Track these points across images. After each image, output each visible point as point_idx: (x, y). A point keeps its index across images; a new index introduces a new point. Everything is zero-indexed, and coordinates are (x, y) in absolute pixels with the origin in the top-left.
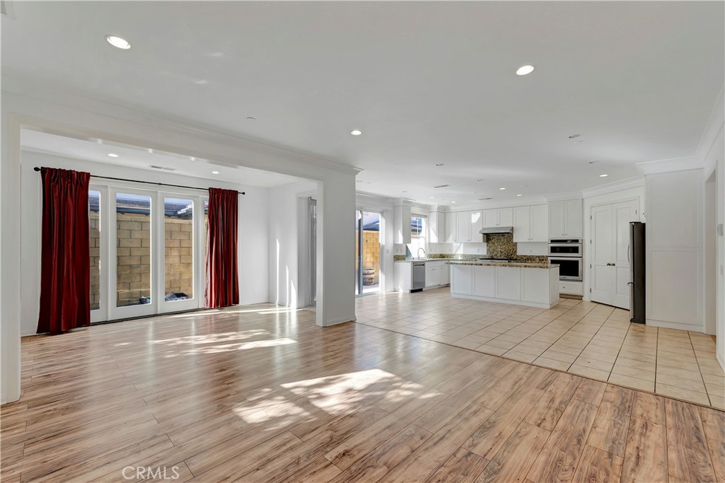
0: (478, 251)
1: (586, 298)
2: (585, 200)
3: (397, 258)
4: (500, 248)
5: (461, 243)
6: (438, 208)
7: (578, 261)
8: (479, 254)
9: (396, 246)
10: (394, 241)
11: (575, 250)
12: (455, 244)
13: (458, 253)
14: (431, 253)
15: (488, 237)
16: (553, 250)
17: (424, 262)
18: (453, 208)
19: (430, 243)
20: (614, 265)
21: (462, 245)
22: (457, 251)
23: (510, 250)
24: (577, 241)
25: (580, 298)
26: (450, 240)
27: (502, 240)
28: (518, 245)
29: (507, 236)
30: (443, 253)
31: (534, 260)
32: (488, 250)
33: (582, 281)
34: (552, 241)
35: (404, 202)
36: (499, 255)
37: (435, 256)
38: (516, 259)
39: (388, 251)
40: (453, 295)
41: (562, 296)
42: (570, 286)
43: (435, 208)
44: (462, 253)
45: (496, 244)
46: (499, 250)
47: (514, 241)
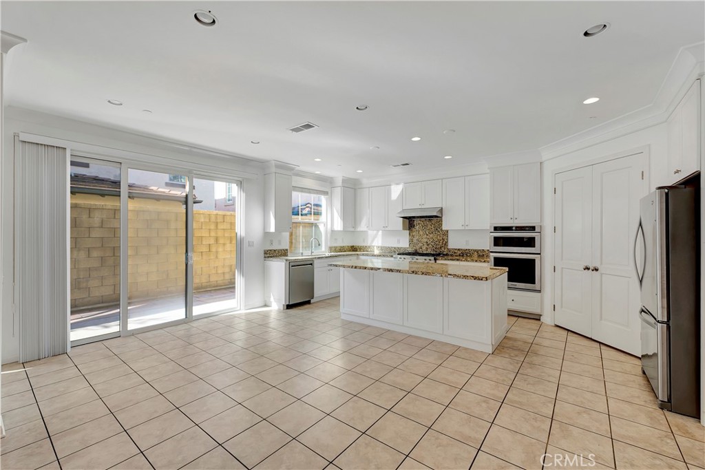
0: (399, 242)
1: (547, 319)
2: (546, 165)
3: (270, 254)
4: (424, 239)
5: (378, 231)
6: (344, 181)
7: (534, 260)
8: (400, 246)
9: (266, 234)
10: (264, 229)
11: (530, 242)
12: (370, 232)
13: (373, 245)
14: (336, 245)
15: (410, 222)
16: (498, 242)
17: (312, 260)
18: (365, 182)
19: (333, 231)
20: (597, 270)
21: (380, 232)
22: (372, 241)
23: (439, 241)
24: (533, 228)
25: (537, 318)
26: (362, 227)
27: (429, 226)
28: (450, 234)
29: (434, 219)
30: (356, 244)
31: (471, 256)
32: (411, 241)
33: (540, 291)
34: (496, 229)
35: (277, 166)
36: (424, 248)
37: (342, 249)
38: (447, 255)
39: (251, 244)
40: (343, 317)
41: (512, 314)
42: (522, 299)
43: (339, 182)
44: (380, 245)
45: (421, 233)
46: (426, 240)
47: (444, 227)
